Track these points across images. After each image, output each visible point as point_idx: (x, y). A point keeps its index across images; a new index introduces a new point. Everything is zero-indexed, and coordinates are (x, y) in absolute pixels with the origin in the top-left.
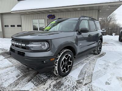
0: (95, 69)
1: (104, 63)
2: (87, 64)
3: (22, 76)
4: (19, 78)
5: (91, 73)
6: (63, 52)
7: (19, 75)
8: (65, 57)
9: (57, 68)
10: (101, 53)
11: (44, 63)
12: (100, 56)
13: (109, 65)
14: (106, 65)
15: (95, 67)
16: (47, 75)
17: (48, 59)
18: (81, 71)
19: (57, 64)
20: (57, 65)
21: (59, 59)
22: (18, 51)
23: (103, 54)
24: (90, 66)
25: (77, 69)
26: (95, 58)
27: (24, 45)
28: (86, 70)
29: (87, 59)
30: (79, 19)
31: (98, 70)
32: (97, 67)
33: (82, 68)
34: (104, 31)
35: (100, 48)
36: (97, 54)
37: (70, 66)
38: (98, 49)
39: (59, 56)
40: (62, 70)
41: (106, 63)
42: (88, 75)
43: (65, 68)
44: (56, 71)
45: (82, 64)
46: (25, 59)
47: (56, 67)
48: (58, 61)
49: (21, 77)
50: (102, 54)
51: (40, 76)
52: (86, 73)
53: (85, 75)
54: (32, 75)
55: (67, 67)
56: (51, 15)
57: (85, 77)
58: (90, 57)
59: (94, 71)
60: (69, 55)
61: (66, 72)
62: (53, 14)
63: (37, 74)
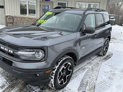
0: (98, 79)
1: (110, 70)
2: (89, 70)
3: (8, 86)
4: (4, 89)
5: (93, 84)
6: (62, 61)
7: (4, 86)
8: (63, 66)
9: (53, 81)
10: (107, 54)
11: (37, 76)
12: (106, 59)
13: (116, 73)
14: (112, 72)
15: (98, 76)
16: (39, 87)
17: (43, 71)
18: (82, 81)
19: (54, 76)
20: (53, 78)
21: (56, 70)
22: (3, 58)
23: (110, 55)
24: (92, 73)
25: (77, 77)
26: (99, 62)
27: (12, 52)
28: (88, 79)
29: (90, 63)
30: (84, 14)
31: (102, 80)
32: (102, 76)
33: (82, 77)
34: (113, 20)
35: (107, 48)
36: (101, 56)
37: (68, 76)
38: (104, 50)
39: (57, 65)
40: (59, 83)
41: (112, 70)
42: (90, 87)
43: (63, 80)
44: (52, 84)
45: (84, 69)
46: (13, 70)
47: (51, 79)
48: (54, 72)
49: (7, 88)
50: (108, 56)
51: (30, 87)
52: (87, 85)
53: (86, 86)
54: (20, 85)
55: (65, 78)
57: (86, 91)
58: (93, 60)
59: (98, 82)
60: (69, 63)
61: (64, 84)
63: (27, 84)
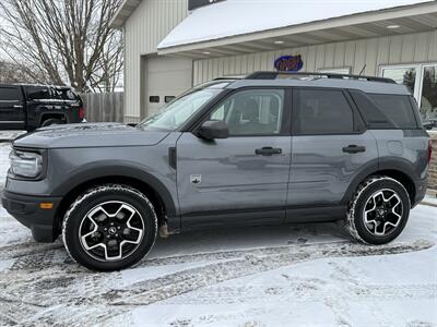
0: (229, 281)
8: (100, 208)
17: (34, 201)
25: (180, 264)
40: (89, 248)
43: (103, 245)
56: (287, 57)
60: (126, 207)
61: (108, 258)
62: (293, 52)
